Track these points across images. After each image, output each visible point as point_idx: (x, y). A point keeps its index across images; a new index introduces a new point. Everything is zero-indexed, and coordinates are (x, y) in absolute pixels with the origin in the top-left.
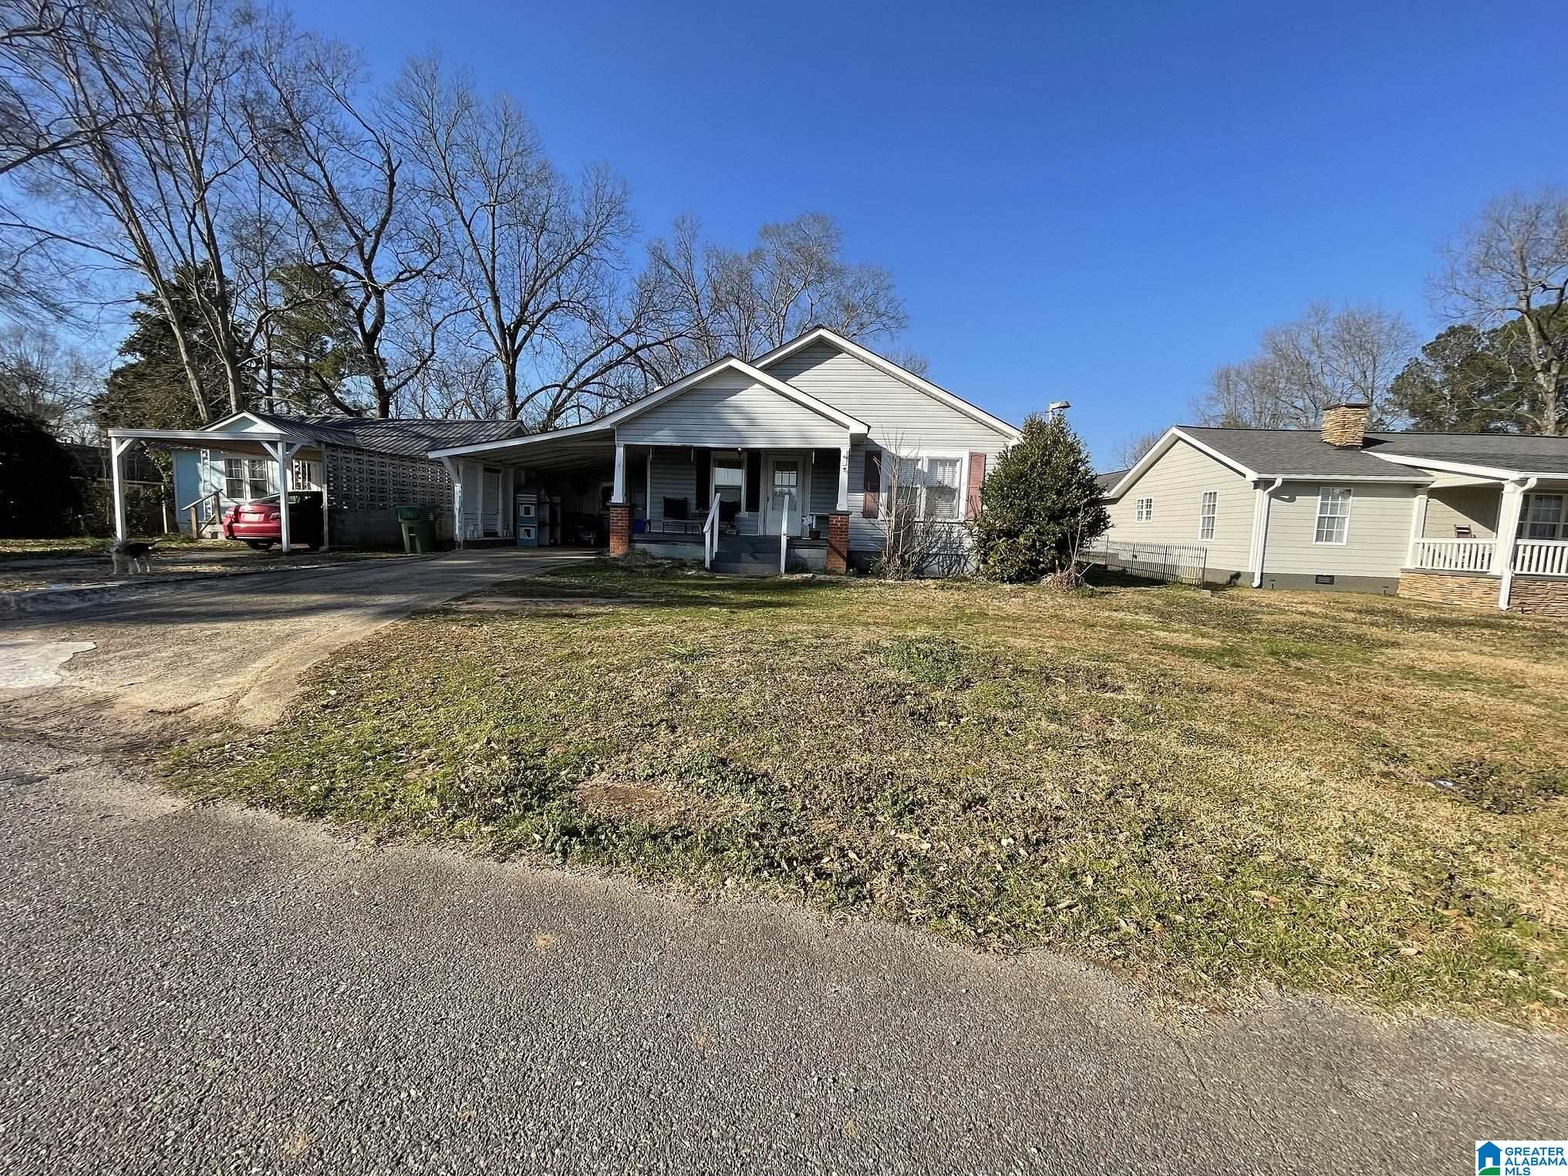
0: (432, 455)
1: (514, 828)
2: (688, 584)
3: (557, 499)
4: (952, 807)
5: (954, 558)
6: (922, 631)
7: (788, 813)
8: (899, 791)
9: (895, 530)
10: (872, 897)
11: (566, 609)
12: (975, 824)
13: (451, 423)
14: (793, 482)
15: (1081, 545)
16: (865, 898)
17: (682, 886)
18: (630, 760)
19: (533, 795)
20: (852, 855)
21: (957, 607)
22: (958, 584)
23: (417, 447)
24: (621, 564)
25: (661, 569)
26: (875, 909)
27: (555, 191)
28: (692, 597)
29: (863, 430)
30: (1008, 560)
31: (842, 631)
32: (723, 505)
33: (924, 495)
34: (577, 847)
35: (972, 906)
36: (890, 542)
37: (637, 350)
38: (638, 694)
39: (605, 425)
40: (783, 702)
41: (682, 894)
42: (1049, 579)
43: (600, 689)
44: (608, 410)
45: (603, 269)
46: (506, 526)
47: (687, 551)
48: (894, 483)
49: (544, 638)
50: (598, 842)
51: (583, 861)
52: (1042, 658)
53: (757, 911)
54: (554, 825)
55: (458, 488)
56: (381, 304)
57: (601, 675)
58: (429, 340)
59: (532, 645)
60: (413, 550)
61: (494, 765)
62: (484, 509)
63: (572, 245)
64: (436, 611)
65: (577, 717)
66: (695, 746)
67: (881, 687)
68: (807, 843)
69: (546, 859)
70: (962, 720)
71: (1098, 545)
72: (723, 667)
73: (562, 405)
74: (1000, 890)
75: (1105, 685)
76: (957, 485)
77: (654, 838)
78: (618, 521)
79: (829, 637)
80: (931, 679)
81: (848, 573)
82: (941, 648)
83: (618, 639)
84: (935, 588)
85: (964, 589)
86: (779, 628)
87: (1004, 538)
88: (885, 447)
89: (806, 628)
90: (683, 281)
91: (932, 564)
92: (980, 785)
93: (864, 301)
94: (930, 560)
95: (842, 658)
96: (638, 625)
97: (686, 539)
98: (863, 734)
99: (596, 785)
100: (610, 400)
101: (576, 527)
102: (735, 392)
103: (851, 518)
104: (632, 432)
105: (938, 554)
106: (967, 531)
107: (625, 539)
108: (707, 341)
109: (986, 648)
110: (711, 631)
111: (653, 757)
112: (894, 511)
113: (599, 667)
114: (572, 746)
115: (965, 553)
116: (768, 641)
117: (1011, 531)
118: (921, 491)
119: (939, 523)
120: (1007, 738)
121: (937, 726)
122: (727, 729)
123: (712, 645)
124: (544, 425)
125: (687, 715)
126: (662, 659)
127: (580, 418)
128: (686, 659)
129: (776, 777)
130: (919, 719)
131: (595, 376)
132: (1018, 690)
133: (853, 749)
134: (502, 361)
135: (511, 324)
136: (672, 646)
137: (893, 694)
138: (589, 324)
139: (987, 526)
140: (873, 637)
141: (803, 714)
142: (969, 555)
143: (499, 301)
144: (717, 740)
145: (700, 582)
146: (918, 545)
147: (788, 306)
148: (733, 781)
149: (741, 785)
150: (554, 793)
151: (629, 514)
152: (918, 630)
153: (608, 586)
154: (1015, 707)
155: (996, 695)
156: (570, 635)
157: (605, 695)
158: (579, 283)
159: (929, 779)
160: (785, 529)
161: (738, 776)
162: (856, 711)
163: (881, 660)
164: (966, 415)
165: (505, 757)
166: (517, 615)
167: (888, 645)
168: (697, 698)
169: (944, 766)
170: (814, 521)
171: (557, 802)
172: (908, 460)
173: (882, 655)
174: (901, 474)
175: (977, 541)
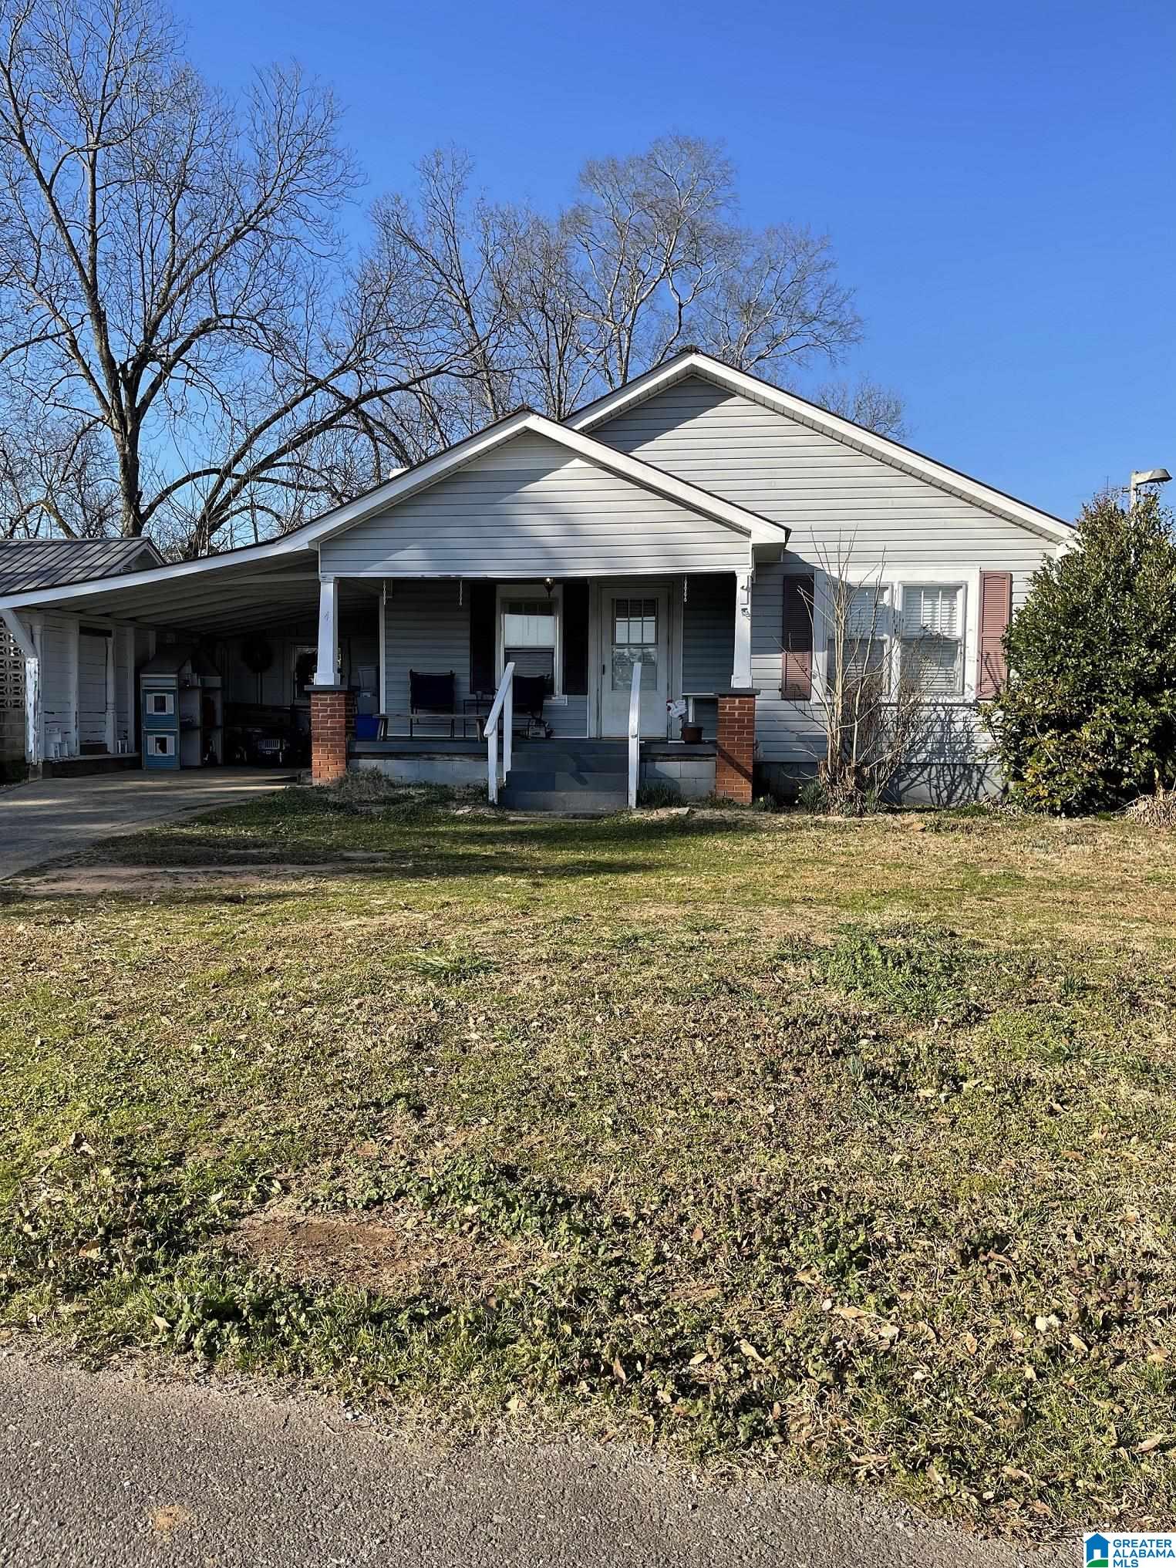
1: (119, 1305)
2: (457, 834)
3: (216, 681)
4: (940, 1255)
5: (959, 770)
6: (896, 913)
7: (628, 1269)
8: (840, 1224)
9: (844, 721)
10: (783, 1430)
11: (228, 885)
12: (985, 1288)
13: (21, 546)
14: (650, 638)
16: (769, 1433)
17: (427, 1412)
18: (338, 1171)
19: (157, 1240)
20: (748, 1350)
21: (963, 864)
22: (967, 820)
24: (331, 798)
25: (407, 805)
26: (790, 1455)
27: (205, 118)
28: (463, 857)
29: (776, 536)
30: (1062, 772)
31: (742, 918)
32: (519, 684)
33: (897, 652)
34: (235, 1340)
35: (975, 1448)
36: (834, 743)
37: (364, 398)
38: (353, 1048)
39: (299, 544)
40: (626, 1058)
41: (426, 1428)
42: (1142, 806)
43: (284, 1037)
44: (308, 513)
45: (293, 256)
46: (121, 734)
47: (454, 771)
48: (839, 633)
49: (186, 942)
50: (273, 1329)
51: (245, 1367)
52: (1125, 963)
53: (565, 1459)
54: (191, 1300)
55: (32, 665)
57: (288, 1011)
59: (163, 956)
61: (87, 1187)
62: (81, 702)
63: (236, 215)
65: (242, 1092)
66: (458, 1142)
67: (813, 1024)
68: (664, 1325)
69: (176, 1365)
70: (965, 1085)
72: (516, 990)
73: (223, 507)
74: (1030, 1417)
76: (958, 633)
77: (377, 1319)
78: (325, 718)
79: (715, 928)
80: (907, 1008)
81: (756, 805)
82: (928, 946)
83: (322, 943)
84: (923, 830)
85: (978, 831)
86: (622, 914)
87: (1052, 732)
88: (819, 566)
89: (673, 912)
90: (441, 273)
91: (916, 783)
92: (996, 1211)
93: (778, 294)
94: (913, 775)
95: (738, 969)
96: (360, 914)
97: (452, 747)
98: (774, 1115)
99: (275, 1221)
100: (312, 494)
101: (250, 730)
102: (536, 476)
103: (759, 701)
104: (350, 555)
105: (928, 764)
106: (980, 718)
107: (341, 752)
108: (489, 381)
109: (1016, 945)
110: (495, 923)
111: (381, 1166)
112: (839, 684)
113: (285, 996)
114: (231, 1147)
115: (979, 762)
116: (601, 939)
117: (1064, 717)
118: (892, 647)
119: (928, 705)
120: (1051, 1119)
121: (918, 1097)
122: (518, 1111)
123: (496, 949)
124: (191, 544)
125: (445, 1084)
126: (401, 978)
127: (255, 530)
128: (446, 977)
129: (608, 1200)
130: (882, 1085)
131: (282, 452)
132: (1074, 1026)
133: (755, 1145)
134: (112, 429)
135: (129, 360)
136: (421, 953)
137: (834, 1036)
138: (270, 356)
139: (1019, 710)
140: (798, 928)
141: (662, 1079)
142: (987, 765)
143: (105, 320)
144: (499, 1132)
145: (479, 828)
146: (889, 747)
147: (636, 310)
148: (526, 1210)
149: (542, 1217)
150: (196, 1237)
151: (347, 705)
152: (887, 912)
153: (307, 841)
154: (1067, 1059)
155: (1030, 1036)
156: (234, 937)
157: (294, 1050)
158: (251, 283)
159: (897, 1200)
160: (636, 724)
161: (537, 1199)
162: (763, 1071)
163: (814, 972)
164: (970, 502)
165: (106, 1172)
166: (138, 900)
167: (828, 941)
168: (464, 1051)
169: (929, 1175)
170: (691, 708)
171: (202, 1255)
172: (863, 589)
173: (815, 962)
174: (849, 617)
175: (1000, 737)
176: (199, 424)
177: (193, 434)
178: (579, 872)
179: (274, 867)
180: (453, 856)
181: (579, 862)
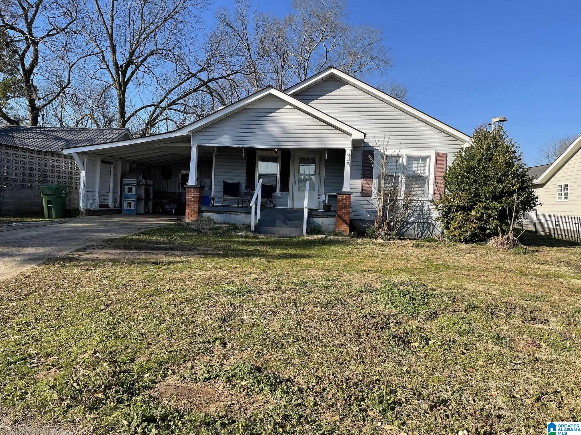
0: (66, 152)
1: (109, 416)
2: (239, 242)
3: (151, 182)
4: (422, 406)
5: (426, 225)
6: (403, 277)
7: (304, 408)
8: (384, 393)
9: (384, 205)
11: (153, 258)
12: (439, 419)
13: (80, 130)
14: (313, 172)
15: (516, 217)
18: (193, 367)
19: (124, 391)
21: (428, 259)
22: (428, 244)
23: (56, 146)
24: (192, 227)
25: (221, 231)
28: (241, 250)
29: (361, 136)
30: (464, 227)
31: (345, 277)
32: (264, 187)
33: (404, 181)
34: (153, 430)
36: (380, 213)
37: (209, 81)
38: (200, 319)
39: (184, 132)
40: (303, 327)
42: (493, 241)
43: (174, 315)
44: (187, 122)
45: (186, 28)
46: (115, 200)
47: (239, 218)
48: (383, 173)
49: (137, 278)
50: (168, 426)
52: (488, 298)
54: (138, 414)
55: (83, 174)
56: (36, 50)
57: (175, 305)
58: (67, 74)
59: (129, 283)
60: (50, 216)
61: (98, 370)
62: (100, 188)
63: (165, 12)
64: (63, 259)
65: (157, 335)
66: (239, 357)
67: (373, 317)
68: (318, 430)
70: (430, 342)
71: (529, 217)
72: (262, 300)
73: (156, 118)
75: (535, 319)
76: (427, 174)
77: (208, 424)
78: (191, 197)
79: (336, 280)
80: (408, 312)
81: (351, 235)
82: (415, 289)
83: (188, 280)
84: (412, 246)
85: (433, 247)
86: (301, 273)
87: (461, 212)
88: (376, 148)
89: (320, 273)
90: (240, 36)
91: (410, 229)
92: (443, 390)
93: (363, 49)
94: (409, 226)
95: (345, 296)
96: (203, 270)
97: (238, 210)
98: (359, 351)
99: (169, 385)
100: (189, 115)
101: (163, 201)
102: (273, 111)
103: (353, 197)
104: (203, 137)
105: (414, 222)
106: (434, 206)
107: (197, 210)
108: (255, 76)
109: (448, 290)
110: (253, 275)
111: (210, 365)
112: (382, 192)
113: (174, 300)
114: (153, 356)
115: (433, 222)
116: (293, 283)
117: (465, 206)
118: (402, 179)
119: (415, 200)
120: (463, 356)
121: (412, 346)
122: (262, 346)
123: (254, 285)
124: (143, 132)
125: (235, 335)
126: (218, 295)
127: (168, 127)
128: (235, 294)
129: (296, 381)
130: (399, 341)
131: (179, 99)
132: (470, 321)
133: (352, 362)
134: (116, 88)
135: (123, 64)
136: (225, 285)
137: (381, 322)
138: (176, 64)
139: (449, 203)
140: (367, 281)
141: (316, 336)
142: (436, 223)
143: (115, 49)
144: (255, 354)
145: (247, 240)
146: (400, 215)
147: (310, 53)
148: (265, 384)
149: (271, 386)
150: (139, 390)
151: (199, 192)
152: (400, 276)
153: (183, 242)
154: (469, 333)
155: (454, 324)
156: (155, 277)
157: (178, 320)
158: (170, 37)
159: (405, 385)
160: (307, 204)
161: (269, 380)
162: (354, 334)
163: (373, 297)
164: (432, 126)
165: (105, 364)
166: (120, 262)
167: (378, 286)
168: (242, 323)
169: (417, 376)
170: (327, 198)
171: (141, 397)
172: (392, 157)
173: (373, 294)
174: (387, 167)
175: (441, 213)
176: (148, 88)
177: (146, 92)
178: (284, 258)
179: (171, 252)
180: (237, 250)
181: (285, 254)
